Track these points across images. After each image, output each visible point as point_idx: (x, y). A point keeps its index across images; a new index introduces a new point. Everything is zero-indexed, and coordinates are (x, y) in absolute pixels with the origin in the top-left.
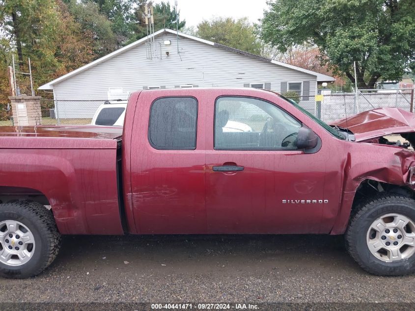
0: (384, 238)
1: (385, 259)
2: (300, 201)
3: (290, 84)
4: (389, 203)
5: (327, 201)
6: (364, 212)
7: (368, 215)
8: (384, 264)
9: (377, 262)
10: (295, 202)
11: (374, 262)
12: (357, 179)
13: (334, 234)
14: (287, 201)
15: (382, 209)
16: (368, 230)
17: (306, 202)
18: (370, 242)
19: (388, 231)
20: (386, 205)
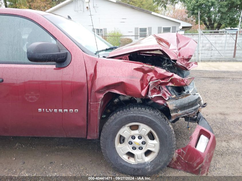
0: (130, 143)
1: (132, 161)
2: (53, 110)
3: (163, 28)
4: (131, 113)
5: (77, 110)
6: (112, 121)
7: (114, 123)
8: (129, 166)
9: (123, 163)
10: (49, 110)
11: (121, 163)
12: (99, 91)
13: (90, 138)
14: (42, 110)
15: (126, 118)
16: (116, 136)
17: (58, 111)
18: (118, 147)
19: (133, 137)
20: (129, 115)
